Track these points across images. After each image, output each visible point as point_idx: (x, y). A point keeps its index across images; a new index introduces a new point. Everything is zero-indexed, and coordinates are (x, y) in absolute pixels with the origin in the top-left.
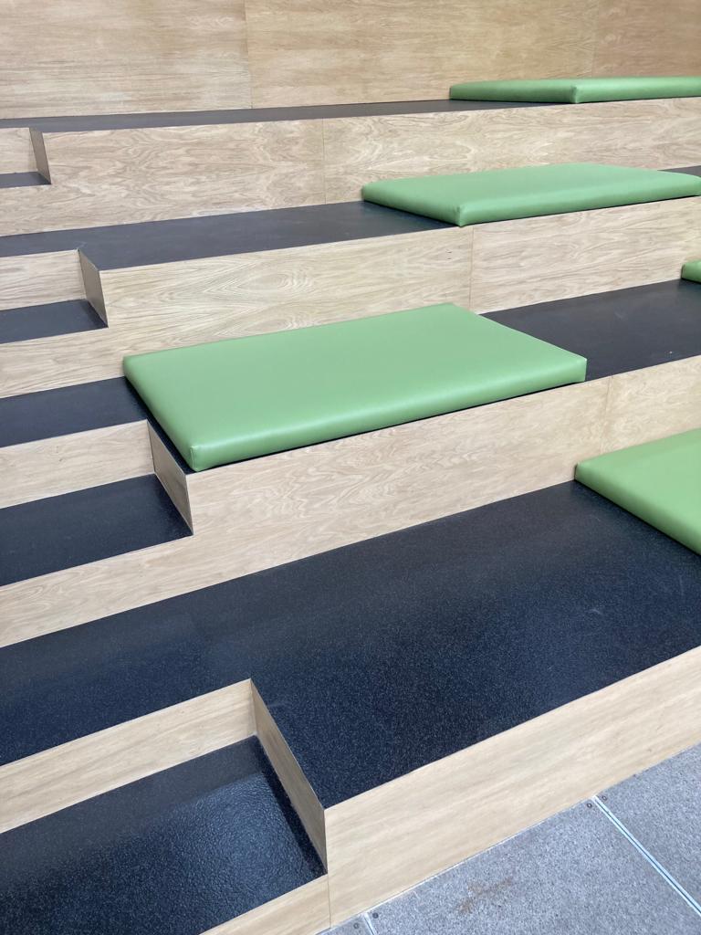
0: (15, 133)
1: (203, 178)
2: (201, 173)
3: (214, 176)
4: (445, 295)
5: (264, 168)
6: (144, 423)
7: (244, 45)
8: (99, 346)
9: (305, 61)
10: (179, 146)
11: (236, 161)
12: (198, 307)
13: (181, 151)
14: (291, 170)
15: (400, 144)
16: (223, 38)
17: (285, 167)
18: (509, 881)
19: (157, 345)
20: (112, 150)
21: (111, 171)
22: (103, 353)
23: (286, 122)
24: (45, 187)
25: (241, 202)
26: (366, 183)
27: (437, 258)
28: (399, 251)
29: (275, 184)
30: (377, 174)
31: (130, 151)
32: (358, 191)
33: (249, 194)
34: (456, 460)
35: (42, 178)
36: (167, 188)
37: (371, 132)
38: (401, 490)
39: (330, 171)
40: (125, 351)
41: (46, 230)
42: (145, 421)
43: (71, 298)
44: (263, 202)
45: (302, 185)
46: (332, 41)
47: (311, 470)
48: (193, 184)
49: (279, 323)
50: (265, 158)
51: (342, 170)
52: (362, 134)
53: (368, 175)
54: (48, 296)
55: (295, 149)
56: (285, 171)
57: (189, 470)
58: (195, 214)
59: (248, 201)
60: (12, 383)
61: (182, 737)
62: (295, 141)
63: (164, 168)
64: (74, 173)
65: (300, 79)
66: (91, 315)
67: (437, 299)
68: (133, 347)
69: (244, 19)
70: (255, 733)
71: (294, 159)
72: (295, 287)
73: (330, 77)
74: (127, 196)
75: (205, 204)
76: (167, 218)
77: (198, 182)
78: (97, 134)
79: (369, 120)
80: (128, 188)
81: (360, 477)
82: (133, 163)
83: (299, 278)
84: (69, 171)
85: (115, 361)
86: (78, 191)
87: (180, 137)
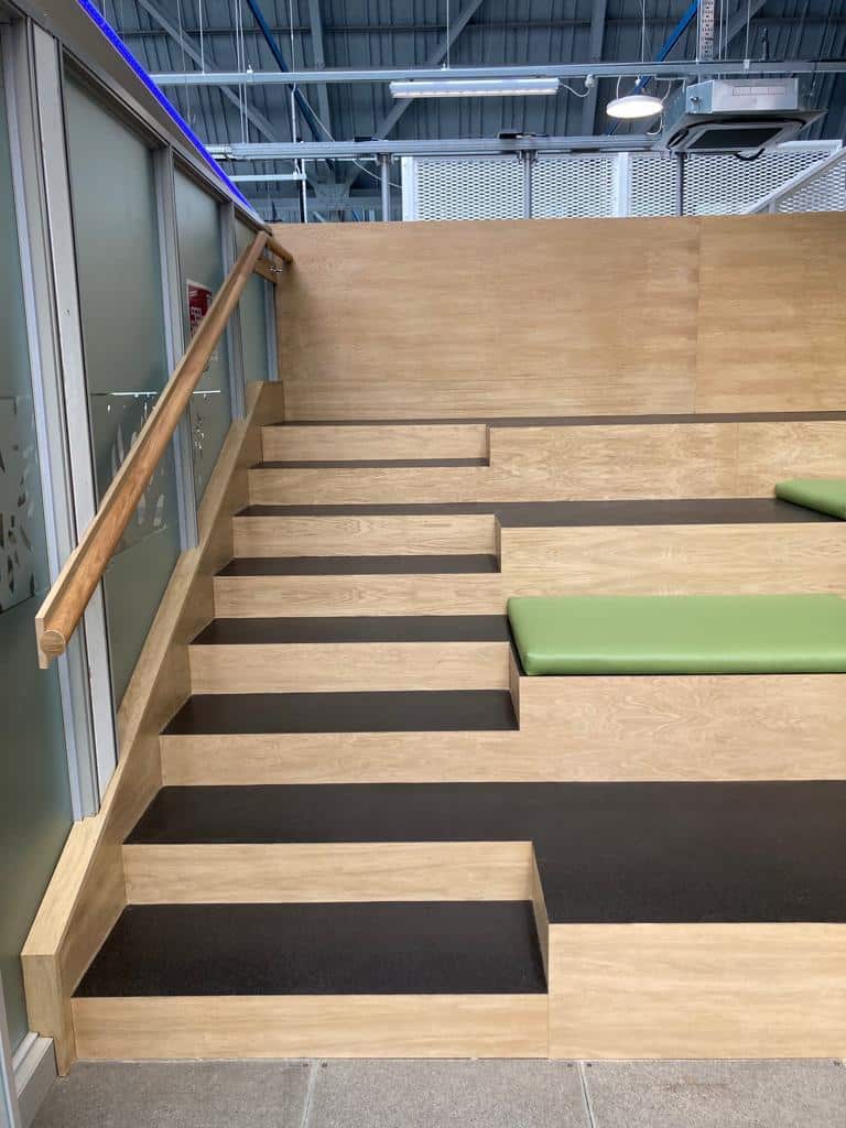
0: (475, 428)
1: (617, 468)
2: (616, 464)
3: (627, 467)
4: (830, 587)
5: (676, 463)
6: (506, 645)
7: (693, 361)
8: (493, 586)
9: (752, 373)
10: (597, 442)
11: (649, 456)
12: (577, 566)
13: (599, 445)
14: (704, 466)
15: (821, 447)
16: (673, 356)
17: (697, 463)
18: (723, 1086)
19: (537, 593)
20: (542, 442)
21: (539, 459)
22: (495, 593)
23: (702, 425)
24: (484, 468)
25: (651, 490)
26: (780, 481)
27: (821, 549)
28: (780, 539)
29: (685, 477)
30: (795, 475)
31: (557, 444)
32: (772, 488)
33: (657, 485)
34: (782, 724)
35: (485, 462)
36: (584, 475)
37: (789, 436)
38: (720, 740)
39: (743, 469)
40: (511, 594)
41: (478, 501)
42: (508, 643)
43: (484, 552)
44: (671, 492)
45: (713, 479)
46: (786, 357)
47: (629, 698)
48: (607, 472)
49: (650, 590)
50: (679, 455)
51: (756, 469)
52: (779, 437)
53: (784, 474)
54: (465, 548)
55: (708, 448)
56: (695, 466)
57: (523, 673)
58: (606, 498)
59: (658, 491)
60: (422, 605)
61: (471, 875)
62: (708, 441)
63: (583, 458)
64: (509, 458)
65: (746, 389)
66: (492, 564)
67: (821, 589)
68: (517, 591)
69: (696, 339)
70: (530, 898)
71: (706, 456)
72: (666, 560)
73: (779, 387)
74: (548, 479)
75: (616, 490)
76: (580, 499)
77: (612, 472)
78: (532, 429)
79: (788, 425)
80: (550, 472)
81: (677, 717)
82: (558, 454)
83: (673, 551)
84: (505, 457)
85: (503, 600)
86: (509, 472)
87: (602, 433)
